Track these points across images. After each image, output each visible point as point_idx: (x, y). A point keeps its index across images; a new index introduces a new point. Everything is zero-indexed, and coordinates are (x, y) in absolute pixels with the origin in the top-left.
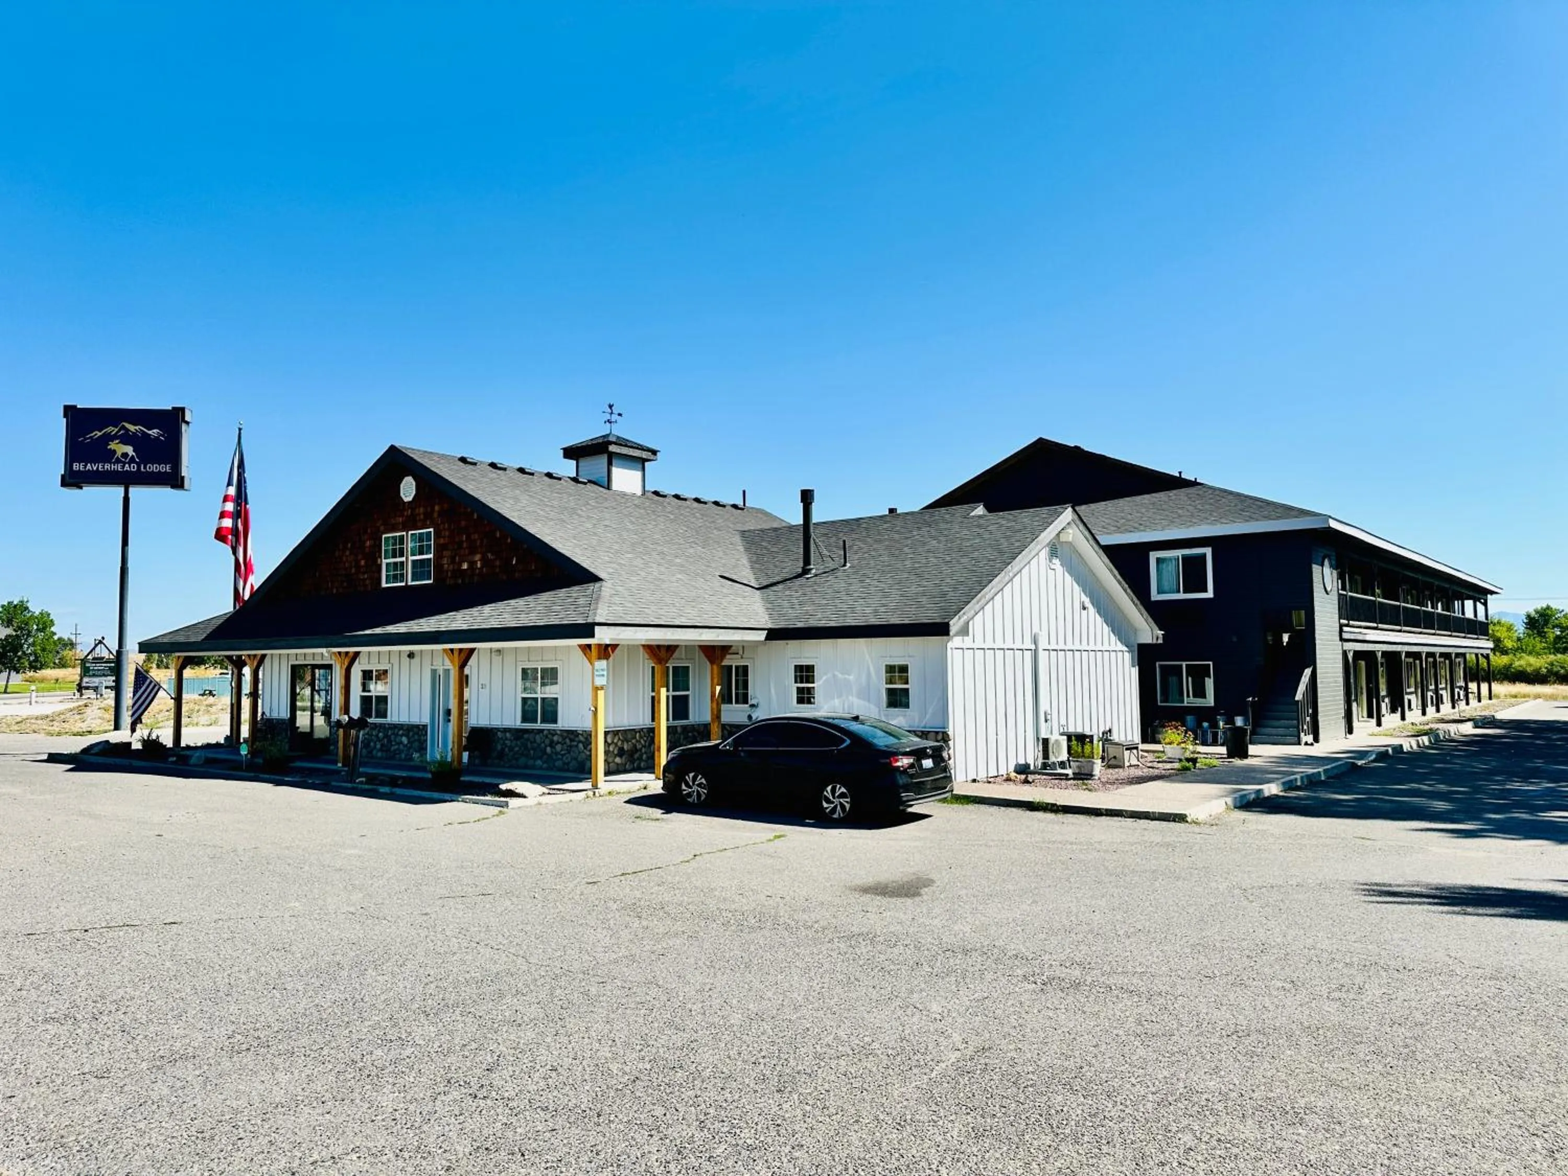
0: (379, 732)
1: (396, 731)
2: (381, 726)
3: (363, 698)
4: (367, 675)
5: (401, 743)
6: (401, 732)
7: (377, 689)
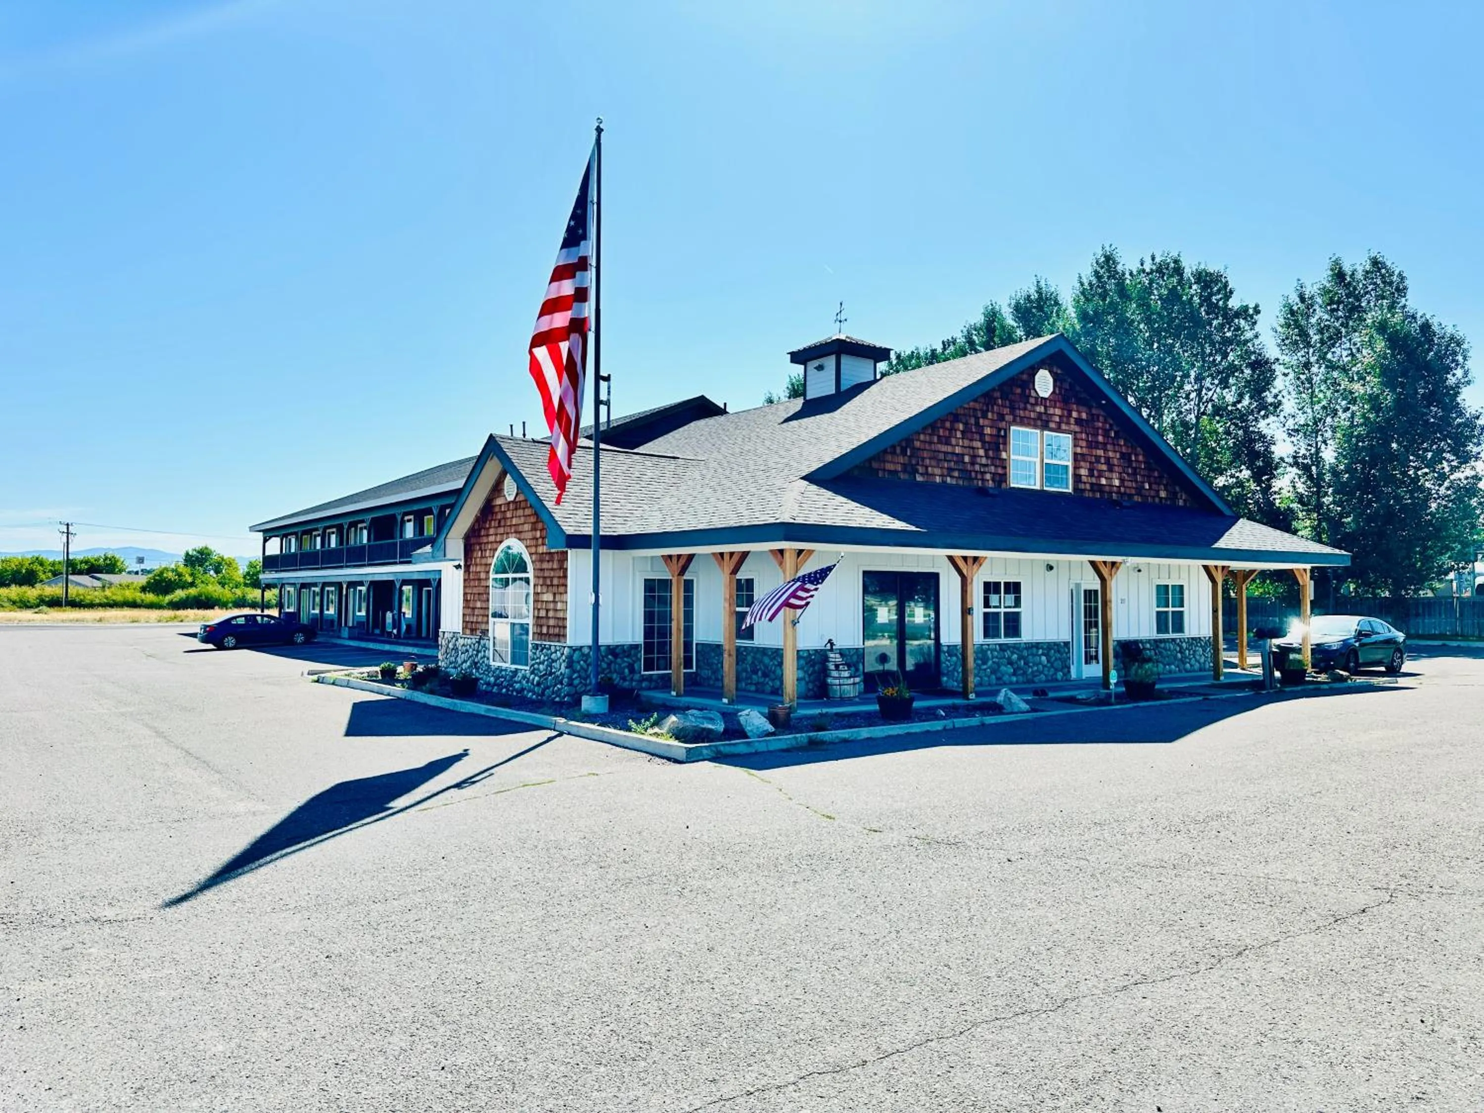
0: (1013, 653)
1: (1034, 650)
2: (1015, 647)
3: (986, 615)
4: (990, 588)
5: (1040, 663)
6: (1040, 651)
7: (1003, 604)
